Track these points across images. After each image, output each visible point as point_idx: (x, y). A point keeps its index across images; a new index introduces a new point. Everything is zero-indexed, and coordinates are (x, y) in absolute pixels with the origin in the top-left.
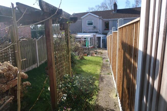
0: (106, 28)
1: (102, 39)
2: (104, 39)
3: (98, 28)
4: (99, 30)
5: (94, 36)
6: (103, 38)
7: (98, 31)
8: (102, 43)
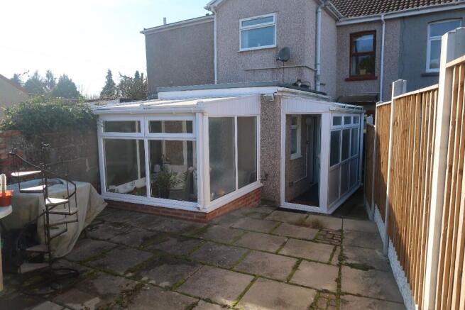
0: (357, 71)
1: (334, 136)
2: (346, 132)
3: (310, 63)
4: (316, 77)
5: (263, 109)
6: (343, 126)
7: (308, 77)
8: (333, 159)
